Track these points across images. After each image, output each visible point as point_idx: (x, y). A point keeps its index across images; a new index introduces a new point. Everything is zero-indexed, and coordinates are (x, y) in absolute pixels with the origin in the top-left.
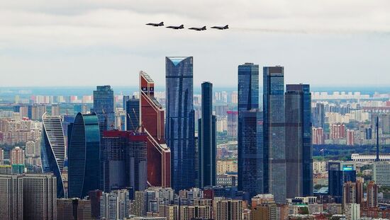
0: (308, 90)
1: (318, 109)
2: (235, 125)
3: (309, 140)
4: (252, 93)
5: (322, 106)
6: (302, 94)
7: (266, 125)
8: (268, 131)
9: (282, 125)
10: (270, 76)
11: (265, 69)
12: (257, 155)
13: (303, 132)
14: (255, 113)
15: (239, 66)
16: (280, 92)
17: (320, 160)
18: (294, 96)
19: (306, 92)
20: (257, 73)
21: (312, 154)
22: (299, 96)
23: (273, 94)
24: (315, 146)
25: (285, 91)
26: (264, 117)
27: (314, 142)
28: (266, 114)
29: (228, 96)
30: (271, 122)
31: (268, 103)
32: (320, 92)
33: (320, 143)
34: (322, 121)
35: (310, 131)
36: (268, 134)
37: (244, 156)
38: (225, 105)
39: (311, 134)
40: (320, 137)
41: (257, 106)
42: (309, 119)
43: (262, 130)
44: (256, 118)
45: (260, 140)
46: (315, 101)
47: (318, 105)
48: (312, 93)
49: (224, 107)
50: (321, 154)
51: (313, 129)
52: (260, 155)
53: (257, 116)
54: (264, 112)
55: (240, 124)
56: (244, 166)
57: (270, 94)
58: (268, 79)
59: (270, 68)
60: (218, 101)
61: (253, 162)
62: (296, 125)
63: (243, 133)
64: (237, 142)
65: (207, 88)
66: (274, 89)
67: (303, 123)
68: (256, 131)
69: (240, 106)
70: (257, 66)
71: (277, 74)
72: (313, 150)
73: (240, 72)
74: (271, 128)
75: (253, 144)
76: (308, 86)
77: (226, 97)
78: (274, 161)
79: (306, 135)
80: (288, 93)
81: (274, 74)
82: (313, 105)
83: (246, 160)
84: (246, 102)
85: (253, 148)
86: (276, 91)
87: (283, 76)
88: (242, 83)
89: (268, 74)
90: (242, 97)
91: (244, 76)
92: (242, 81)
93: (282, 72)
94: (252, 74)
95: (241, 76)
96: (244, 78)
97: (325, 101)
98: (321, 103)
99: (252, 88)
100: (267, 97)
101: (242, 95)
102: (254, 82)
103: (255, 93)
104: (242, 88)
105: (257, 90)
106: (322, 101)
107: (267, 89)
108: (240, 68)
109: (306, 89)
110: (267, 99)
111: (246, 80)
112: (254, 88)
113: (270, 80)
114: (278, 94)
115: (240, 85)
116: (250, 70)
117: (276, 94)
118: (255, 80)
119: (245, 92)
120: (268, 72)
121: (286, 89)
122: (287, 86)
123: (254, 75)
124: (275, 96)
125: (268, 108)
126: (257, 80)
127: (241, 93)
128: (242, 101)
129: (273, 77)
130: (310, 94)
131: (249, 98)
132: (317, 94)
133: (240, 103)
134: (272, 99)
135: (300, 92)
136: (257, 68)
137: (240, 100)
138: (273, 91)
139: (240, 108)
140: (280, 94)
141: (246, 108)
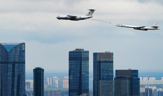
0: (137, 76)
1: (147, 94)
4: (83, 79)
5: (151, 90)
6: (131, 79)
10: (100, 62)
11: (95, 55)
15: (70, 52)
16: (110, 77)
18: (123, 81)
19: (135, 78)
20: (87, 59)
22: (128, 81)
23: (103, 79)
25: (114, 76)
29: (59, 82)
31: (98, 88)
32: (149, 77)
38: (56, 89)
41: (87, 91)
46: (143, 86)
47: (146, 90)
48: (141, 78)
49: (55, 92)
57: (100, 79)
60: (49, 86)
65: (38, 73)
66: (104, 74)
69: (71, 90)
70: (88, 52)
71: (107, 60)
73: (70, 59)
76: (136, 71)
77: (57, 82)
80: (117, 78)
81: (104, 60)
82: (142, 90)
84: (76, 87)
86: (105, 76)
87: (112, 62)
88: (73, 69)
89: (98, 60)
90: (72, 82)
91: (75, 62)
92: (72, 67)
93: (112, 58)
94: (82, 60)
95: (72, 62)
96: (74, 64)
97: (153, 86)
98: (150, 88)
99: (82, 74)
100: (97, 82)
101: (72, 80)
102: (85, 67)
103: (86, 78)
104: (73, 74)
105: (87, 75)
106: (150, 85)
107: (97, 74)
108: (71, 54)
109: (134, 74)
110: (97, 84)
111: (77, 65)
112: (84, 74)
113: (100, 66)
114: (108, 79)
115: (71, 70)
116: (80, 56)
117: (106, 79)
118: (85, 65)
119: (75, 77)
120: (98, 58)
121: (116, 75)
122: (116, 71)
123: (84, 61)
124: (104, 81)
125: (97, 93)
126: (87, 65)
127: (72, 78)
128: (72, 87)
129: (103, 63)
130: (139, 79)
131: (79, 83)
132: (145, 79)
133: (70, 88)
134: (101, 84)
135: (129, 77)
136: (87, 54)
137: (70, 85)
138: (103, 76)
139: (70, 93)
140: (110, 79)
141: (77, 93)
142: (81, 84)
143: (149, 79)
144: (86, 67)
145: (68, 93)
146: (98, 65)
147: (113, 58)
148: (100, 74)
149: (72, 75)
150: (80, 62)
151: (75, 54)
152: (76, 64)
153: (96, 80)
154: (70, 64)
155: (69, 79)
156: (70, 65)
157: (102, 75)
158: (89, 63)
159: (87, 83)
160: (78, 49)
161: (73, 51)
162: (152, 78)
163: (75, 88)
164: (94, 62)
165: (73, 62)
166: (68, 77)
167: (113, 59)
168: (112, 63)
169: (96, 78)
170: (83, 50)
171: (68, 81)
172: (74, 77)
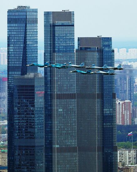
0: (109, 46)
2: (4, 98)
3: (111, 118)
4: (28, 50)
6: (101, 51)
7: (48, 97)
8: (51, 106)
9: (72, 96)
10: (54, 26)
11: (47, 14)
12: (36, 140)
13: (102, 107)
14: (32, 80)
15: (9, 11)
16: (69, 49)
17: (127, 148)
18: (89, 54)
19: (107, 49)
20: (35, 21)
21: (115, 139)
22: (96, 55)
23: (59, 51)
24: (121, 127)
25: (76, 47)
26: (46, 84)
27: (119, 122)
28: (49, 81)
30: (56, 91)
33: (128, 122)
34: (131, 90)
35: (113, 106)
36: (51, 110)
37: (16, 143)
39: (114, 110)
40: (127, 114)
41: (35, 68)
42: (111, 88)
43: (43, 104)
44: (33, 86)
45: (39, 119)
48: (116, 50)
50: (128, 139)
51: (117, 103)
52: (40, 141)
53: (36, 84)
54: (46, 78)
55: (11, 95)
56: (17, 157)
57: (54, 51)
58: (51, 29)
59: (53, 12)
61: (30, 151)
62: (93, 96)
63: (16, 109)
64: (6, 122)
67: (102, 95)
68: (33, 106)
69: (10, 69)
70: (36, 11)
71: (65, 23)
72: (117, 133)
73: (10, 21)
74: (56, 101)
75: (30, 125)
76: (109, 39)
78: (60, 150)
79: (107, 111)
80: (80, 49)
81: (60, 23)
83: (20, 148)
84: (19, 64)
85: (29, 130)
86: (63, 47)
87: (73, 25)
88: (13, 36)
89: (51, 23)
90: (13, 55)
91: (17, 25)
92: (13, 33)
93: (72, 20)
94: (27, 22)
95: (12, 25)
96: (16, 28)
97: (134, 62)
98: (129, 64)
99: (28, 43)
100: (50, 56)
101: (13, 53)
102: (31, 33)
103: (33, 50)
104: (13, 43)
105: (35, 45)
106: (130, 61)
107: (50, 43)
108: (11, 14)
109: (106, 43)
110: (50, 58)
111: (19, 31)
112: (31, 43)
113: (54, 31)
114: (66, 51)
115: (10, 38)
116: (25, 17)
117: (63, 52)
118: (32, 31)
119: (18, 48)
120: (51, 20)
121: (78, 45)
122: (79, 39)
123: (30, 23)
124: (61, 54)
125: (51, 72)
126: (35, 30)
127: (12, 50)
128: (13, 63)
129: (59, 27)
130: (113, 51)
131: (23, 58)
132: (123, 50)
133: (10, 65)
134: (56, 58)
135: (98, 48)
136: (35, 14)
137: (10, 60)
138: (59, 46)
139: (10, 73)
140: (69, 51)
141: (20, 73)
142: (26, 59)
143: (127, 51)
144: (33, 33)
145: (7, 72)
146: (52, 30)
147: (74, 19)
148: (54, 44)
149: (12, 45)
150: (24, 25)
151: (17, 14)
152: (18, 29)
153: (49, 52)
154: (10, 28)
155: (8, 52)
156: (10, 31)
157: (57, 45)
158: (38, 28)
159: (35, 58)
160: (22, 7)
161: (13, 9)
162: (133, 49)
163: (17, 65)
164: (45, 26)
165: (14, 25)
166: (7, 48)
167: (74, 21)
168: (72, 27)
169: (49, 50)
170: (29, 7)
171: (6, 54)
172: (16, 48)
